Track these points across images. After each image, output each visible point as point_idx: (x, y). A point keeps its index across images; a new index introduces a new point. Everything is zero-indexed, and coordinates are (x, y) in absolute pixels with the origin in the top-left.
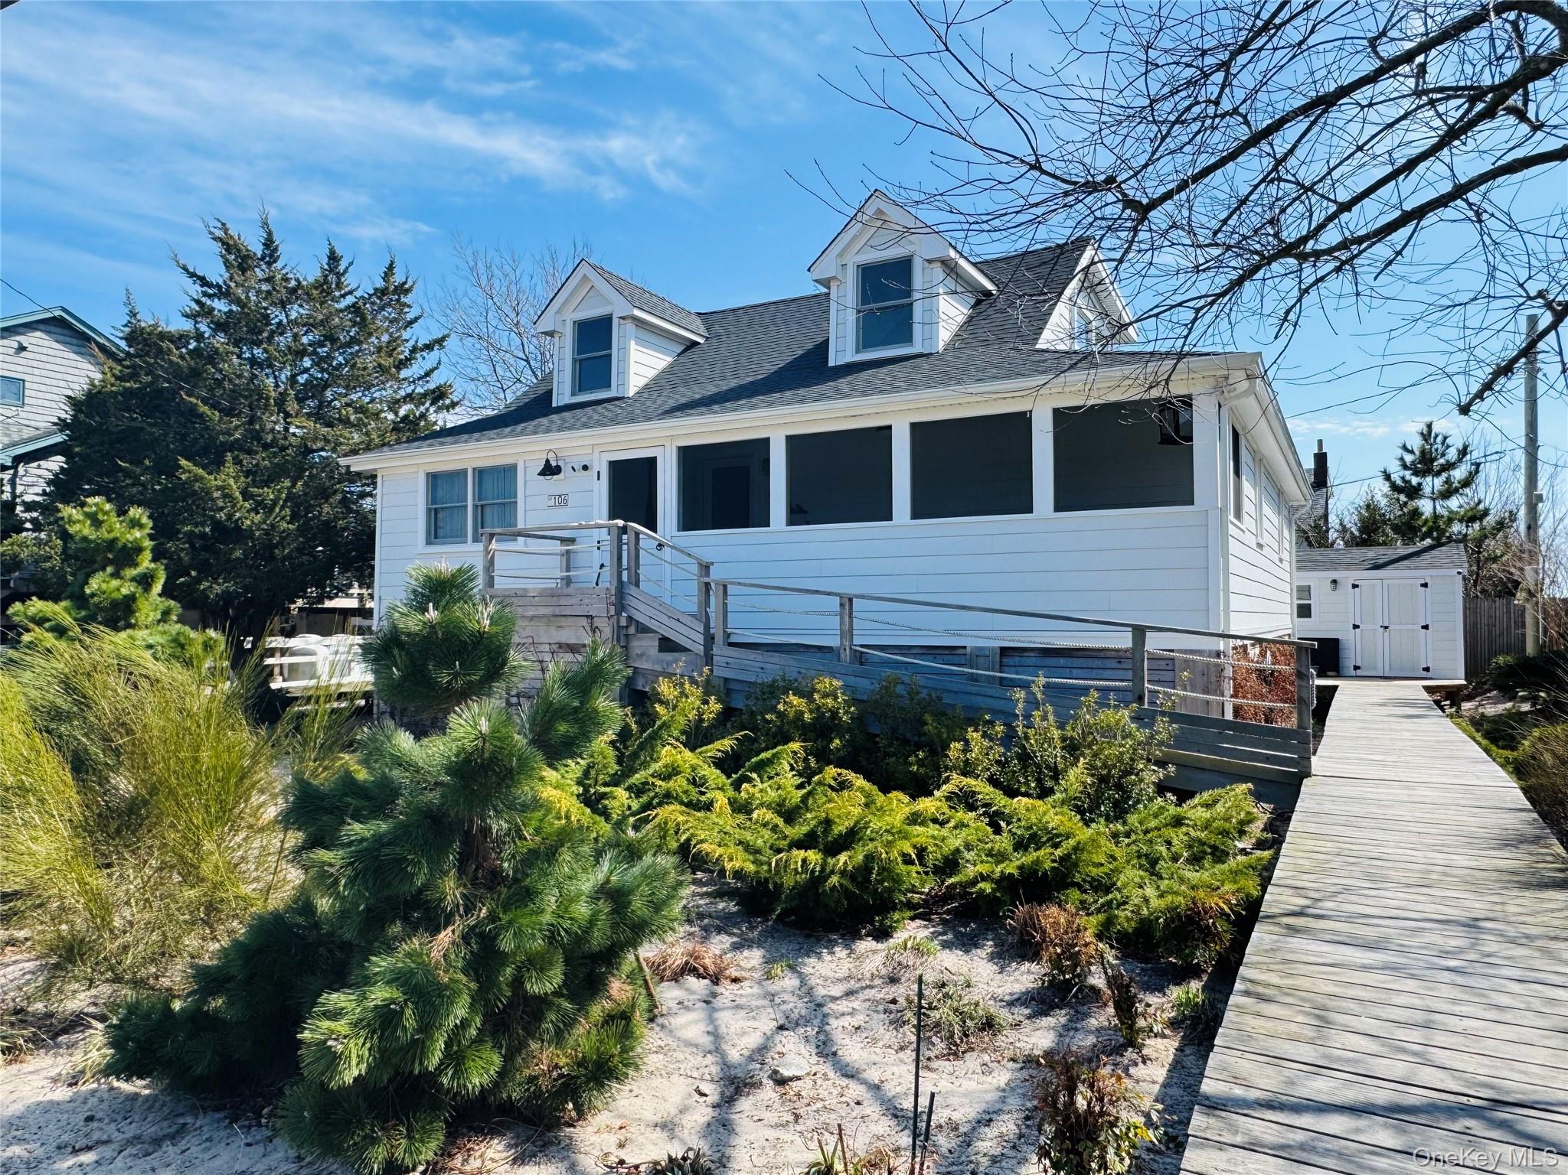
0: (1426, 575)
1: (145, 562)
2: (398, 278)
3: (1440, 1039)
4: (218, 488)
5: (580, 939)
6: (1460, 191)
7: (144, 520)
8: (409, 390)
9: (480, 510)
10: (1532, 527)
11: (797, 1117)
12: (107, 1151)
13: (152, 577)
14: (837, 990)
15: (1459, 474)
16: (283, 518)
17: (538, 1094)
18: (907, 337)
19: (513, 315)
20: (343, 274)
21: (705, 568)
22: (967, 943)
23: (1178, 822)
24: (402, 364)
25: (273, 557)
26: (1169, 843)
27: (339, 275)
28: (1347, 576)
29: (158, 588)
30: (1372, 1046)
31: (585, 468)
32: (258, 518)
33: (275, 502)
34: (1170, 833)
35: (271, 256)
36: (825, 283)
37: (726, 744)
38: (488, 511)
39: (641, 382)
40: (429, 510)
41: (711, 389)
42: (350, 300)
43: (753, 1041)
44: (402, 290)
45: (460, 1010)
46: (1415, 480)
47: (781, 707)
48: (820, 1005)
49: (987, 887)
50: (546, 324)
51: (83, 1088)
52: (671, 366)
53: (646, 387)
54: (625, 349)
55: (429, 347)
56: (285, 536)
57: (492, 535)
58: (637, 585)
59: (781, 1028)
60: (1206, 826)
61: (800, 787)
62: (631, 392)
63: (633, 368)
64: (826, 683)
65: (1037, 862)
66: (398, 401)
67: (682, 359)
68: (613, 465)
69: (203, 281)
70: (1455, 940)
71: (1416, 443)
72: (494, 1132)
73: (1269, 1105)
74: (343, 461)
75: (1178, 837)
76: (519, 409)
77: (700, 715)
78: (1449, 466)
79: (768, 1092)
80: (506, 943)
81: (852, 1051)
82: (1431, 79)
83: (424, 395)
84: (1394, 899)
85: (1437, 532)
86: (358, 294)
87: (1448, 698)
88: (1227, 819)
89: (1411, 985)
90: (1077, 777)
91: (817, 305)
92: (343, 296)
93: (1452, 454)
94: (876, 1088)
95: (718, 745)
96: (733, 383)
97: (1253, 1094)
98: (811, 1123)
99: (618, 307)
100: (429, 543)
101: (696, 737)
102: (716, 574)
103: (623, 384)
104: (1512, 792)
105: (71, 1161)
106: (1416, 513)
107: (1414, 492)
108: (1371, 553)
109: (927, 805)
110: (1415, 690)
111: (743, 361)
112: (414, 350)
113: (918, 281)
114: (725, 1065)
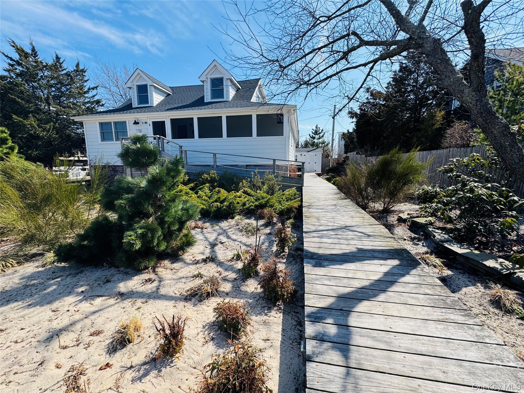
0: (316, 153)
1: (10, 143)
2: (81, 67)
3: (336, 220)
4: (29, 124)
5: (180, 219)
6: (337, 73)
7: (6, 131)
8: (89, 100)
9: (117, 133)
10: (332, 145)
11: (227, 248)
12: (63, 278)
13: (14, 148)
14: (227, 228)
15: (321, 135)
16: (53, 134)
17: (174, 250)
18: (223, 97)
19: (116, 82)
20: (62, 63)
21: (181, 147)
22: (249, 218)
23: (283, 195)
24: (85, 93)
25: (52, 145)
26: (282, 198)
27: (61, 64)
28: (304, 153)
29: (16, 151)
30: (326, 222)
31: (146, 123)
32: (45, 133)
33: (49, 129)
34: (282, 196)
35: (35, 54)
36: (203, 82)
37: (192, 185)
38: (119, 133)
39: (157, 103)
40: (101, 132)
41: (176, 106)
42: (65, 72)
43: (214, 238)
44: (83, 71)
45: (160, 233)
46: (314, 136)
47: (203, 177)
48: (225, 231)
49: (253, 207)
50: (129, 85)
51: (48, 267)
52: (164, 99)
53: (158, 104)
54: (152, 94)
55: (93, 89)
56: (54, 139)
57: (123, 139)
58: (164, 151)
59: (218, 235)
60: (289, 195)
61: (210, 192)
62: (155, 105)
63: (154, 99)
64: (212, 172)
65: (262, 202)
66: (85, 103)
67: (167, 98)
68: (153, 122)
69: (11, 59)
70: (333, 207)
71: (315, 128)
72: (165, 259)
73: (314, 231)
74: (71, 118)
75: (284, 197)
76: (123, 107)
77: (184, 179)
78: (320, 133)
79: (220, 245)
80: (167, 219)
81: (234, 237)
82: (334, 49)
83: (94, 102)
84: (322, 203)
85: (317, 146)
86: (67, 70)
87: (319, 175)
88: (292, 193)
89: (329, 214)
90: (265, 187)
91: (201, 88)
92: (63, 70)
93: (320, 131)
94: (241, 242)
95: (190, 185)
96: (181, 105)
97: (311, 230)
98: (230, 249)
99: (149, 83)
100: (102, 141)
101: (185, 183)
102: (183, 149)
103: (152, 103)
104: (335, 187)
105: (53, 281)
106: (314, 142)
107: (314, 138)
108: (307, 149)
109: (238, 194)
110: (314, 174)
111: (183, 99)
112: (89, 89)
113: (224, 84)
114: (209, 242)
